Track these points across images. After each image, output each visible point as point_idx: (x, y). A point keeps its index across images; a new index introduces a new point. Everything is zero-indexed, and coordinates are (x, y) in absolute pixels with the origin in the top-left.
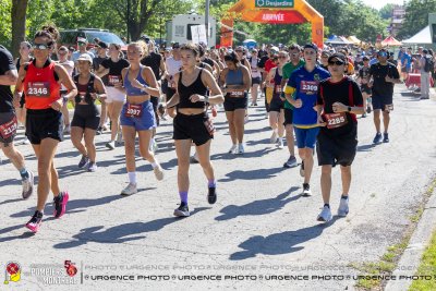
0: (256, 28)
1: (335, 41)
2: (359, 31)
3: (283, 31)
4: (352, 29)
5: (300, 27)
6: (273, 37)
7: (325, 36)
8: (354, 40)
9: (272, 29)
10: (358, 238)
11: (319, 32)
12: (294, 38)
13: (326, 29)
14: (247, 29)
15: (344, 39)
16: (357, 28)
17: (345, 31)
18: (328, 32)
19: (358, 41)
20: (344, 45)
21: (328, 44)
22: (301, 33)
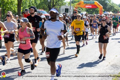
0: (84, 10)
1: (106, 13)
2: (112, 10)
3: (91, 10)
4: (111, 10)
5: (96, 9)
6: (88, 12)
7: (103, 12)
8: (111, 13)
9: (88, 10)
10: (112, 68)
11: (101, 10)
12: (94, 12)
13: (103, 10)
14: (81, 10)
15: (108, 12)
16: (112, 9)
17: (109, 10)
18: (104, 11)
19: (112, 13)
20: (108, 14)
21: (104, 14)
22: (96, 11)
